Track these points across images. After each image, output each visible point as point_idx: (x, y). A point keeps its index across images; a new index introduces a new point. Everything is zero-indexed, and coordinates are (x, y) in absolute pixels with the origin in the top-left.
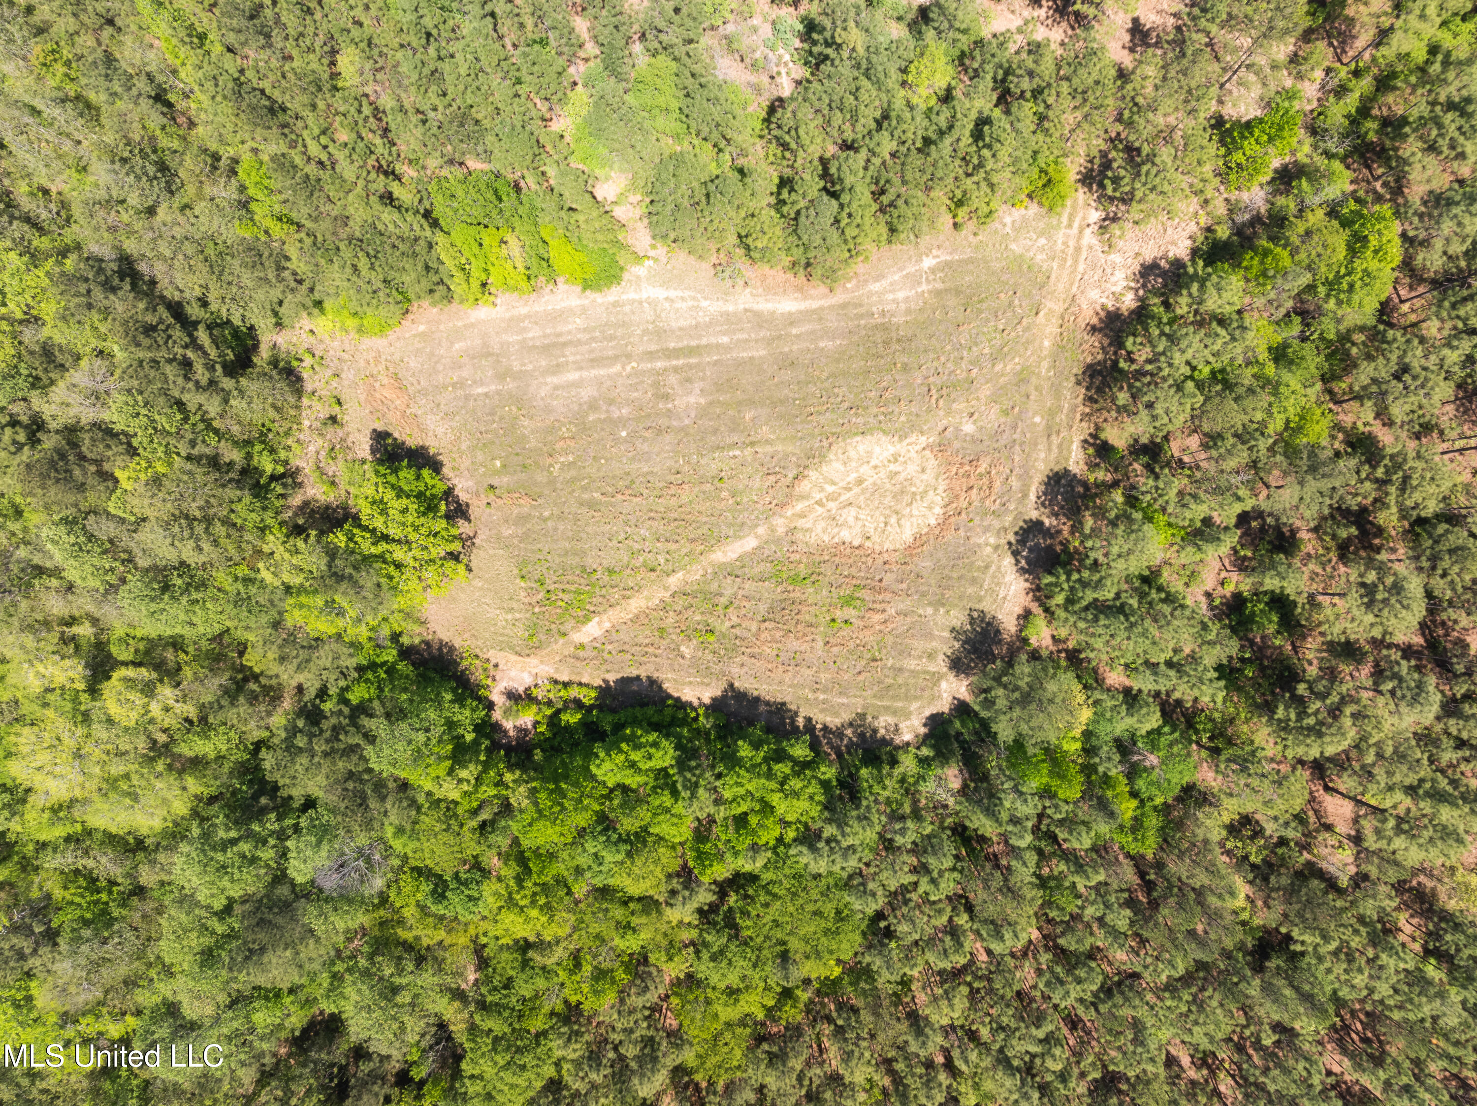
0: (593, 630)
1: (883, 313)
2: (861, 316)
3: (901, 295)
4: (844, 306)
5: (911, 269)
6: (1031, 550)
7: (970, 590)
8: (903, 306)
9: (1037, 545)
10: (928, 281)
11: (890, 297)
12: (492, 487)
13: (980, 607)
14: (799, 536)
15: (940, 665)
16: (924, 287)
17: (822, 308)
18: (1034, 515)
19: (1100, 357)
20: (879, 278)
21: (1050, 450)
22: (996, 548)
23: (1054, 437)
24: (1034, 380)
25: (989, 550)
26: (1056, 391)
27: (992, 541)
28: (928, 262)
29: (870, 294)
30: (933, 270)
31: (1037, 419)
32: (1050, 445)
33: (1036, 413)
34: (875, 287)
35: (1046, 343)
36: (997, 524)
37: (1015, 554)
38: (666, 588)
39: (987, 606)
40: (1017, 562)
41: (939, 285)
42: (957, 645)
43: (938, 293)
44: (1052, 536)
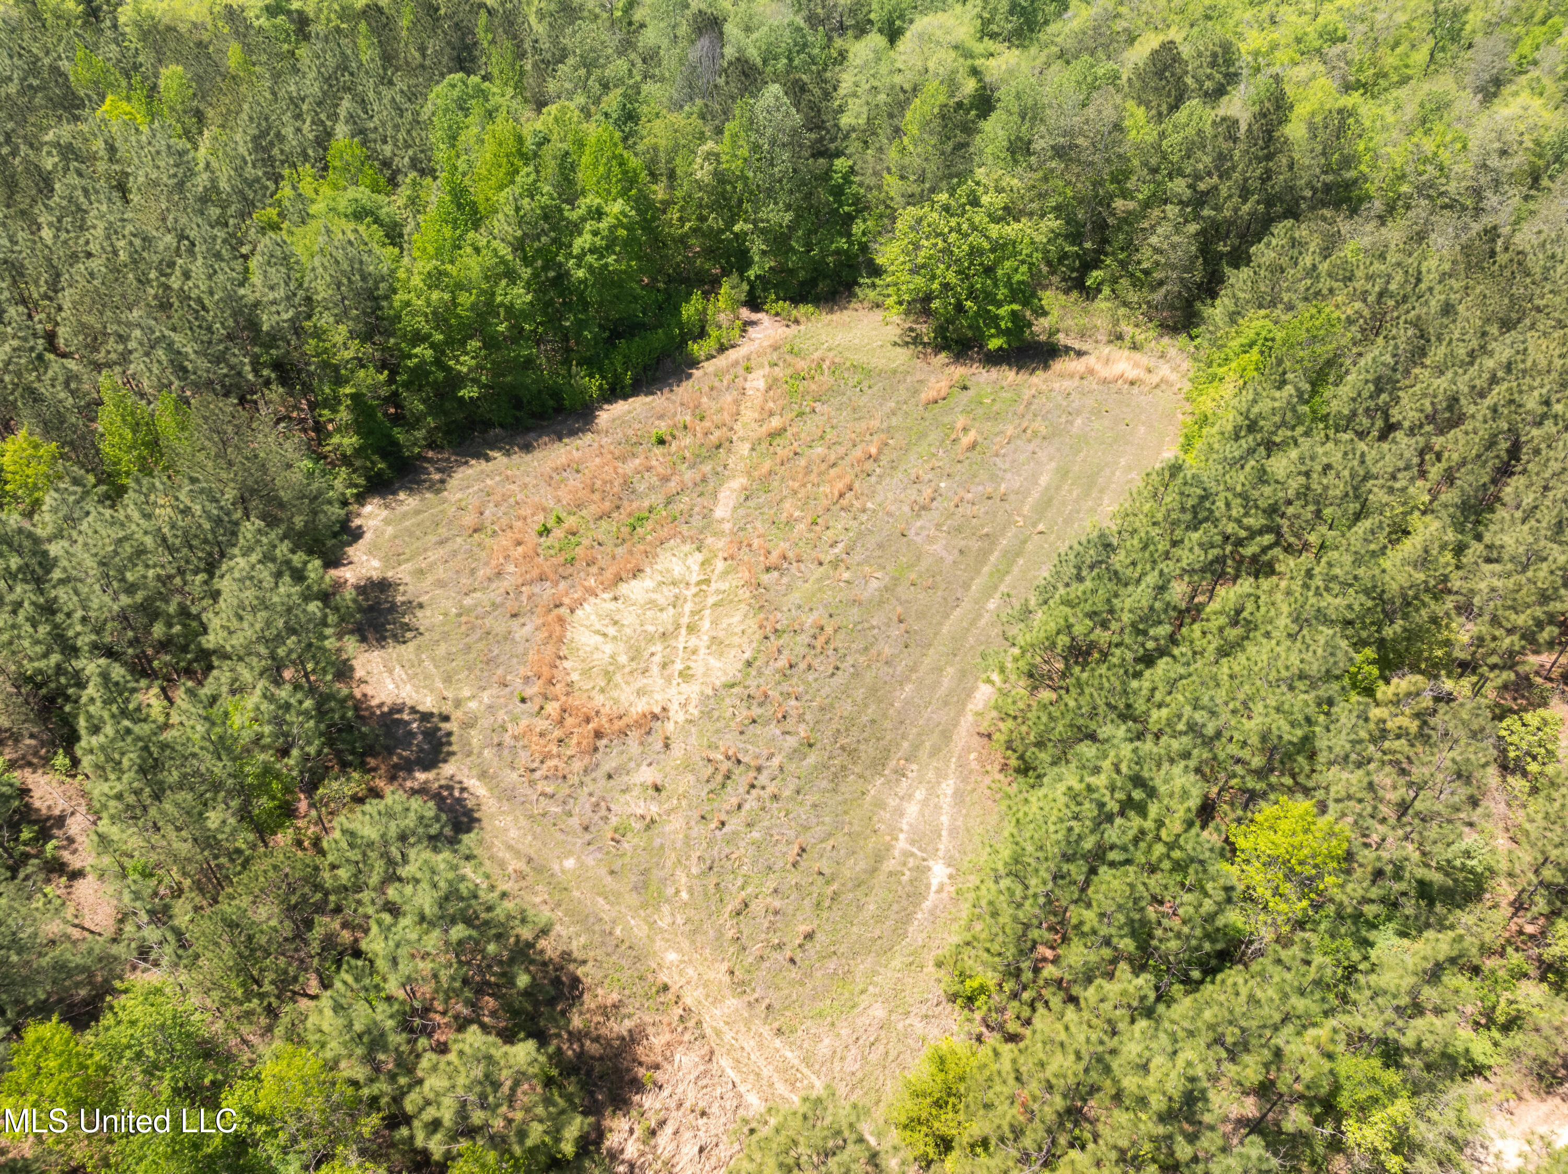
0: (757, 382)
1: (901, 773)
2: (916, 747)
3: (912, 810)
4: (947, 736)
5: (943, 845)
6: (411, 734)
7: (442, 650)
8: (893, 802)
9: (408, 745)
10: (908, 854)
11: (919, 795)
12: (965, 388)
13: (411, 646)
14: (687, 548)
15: (401, 573)
16: (902, 843)
17: (961, 712)
18: (448, 769)
19: (577, 1022)
20: (959, 796)
21: (510, 847)
22: (458, 703)
23: (521, 865)
24: (633, 899)
25: (466, 692)
26: (584, 919)
27: (473, 705)
28: (939, 872)
29: (941, 775)
30: (922, 871)
31: (570, 863)
32: (517, 853)
33: (581, 864)
34: (948, 787)
35: (672, 957)
36: (485, 722)
37: (426, 717)
38: (742, 439)
39: (407, 651)
40: (413, 710)
41: (890, 865)
42: (400, 599)
43: (879, 858)
44: (396, 767)
